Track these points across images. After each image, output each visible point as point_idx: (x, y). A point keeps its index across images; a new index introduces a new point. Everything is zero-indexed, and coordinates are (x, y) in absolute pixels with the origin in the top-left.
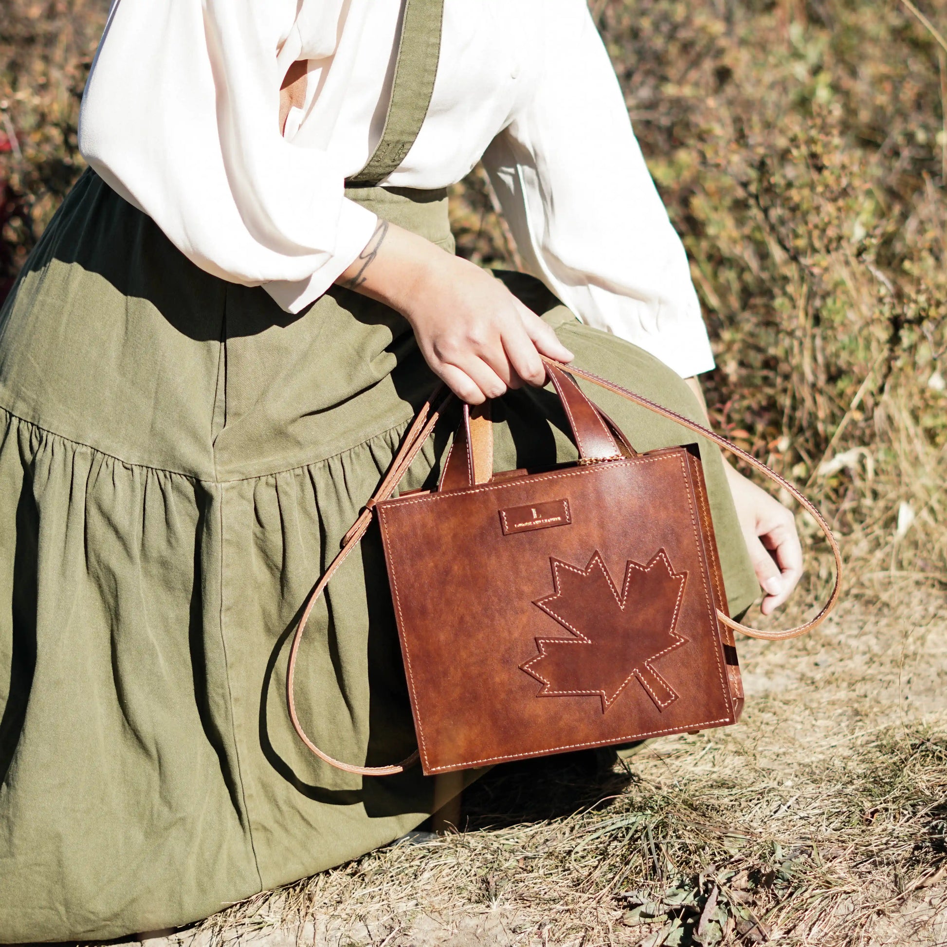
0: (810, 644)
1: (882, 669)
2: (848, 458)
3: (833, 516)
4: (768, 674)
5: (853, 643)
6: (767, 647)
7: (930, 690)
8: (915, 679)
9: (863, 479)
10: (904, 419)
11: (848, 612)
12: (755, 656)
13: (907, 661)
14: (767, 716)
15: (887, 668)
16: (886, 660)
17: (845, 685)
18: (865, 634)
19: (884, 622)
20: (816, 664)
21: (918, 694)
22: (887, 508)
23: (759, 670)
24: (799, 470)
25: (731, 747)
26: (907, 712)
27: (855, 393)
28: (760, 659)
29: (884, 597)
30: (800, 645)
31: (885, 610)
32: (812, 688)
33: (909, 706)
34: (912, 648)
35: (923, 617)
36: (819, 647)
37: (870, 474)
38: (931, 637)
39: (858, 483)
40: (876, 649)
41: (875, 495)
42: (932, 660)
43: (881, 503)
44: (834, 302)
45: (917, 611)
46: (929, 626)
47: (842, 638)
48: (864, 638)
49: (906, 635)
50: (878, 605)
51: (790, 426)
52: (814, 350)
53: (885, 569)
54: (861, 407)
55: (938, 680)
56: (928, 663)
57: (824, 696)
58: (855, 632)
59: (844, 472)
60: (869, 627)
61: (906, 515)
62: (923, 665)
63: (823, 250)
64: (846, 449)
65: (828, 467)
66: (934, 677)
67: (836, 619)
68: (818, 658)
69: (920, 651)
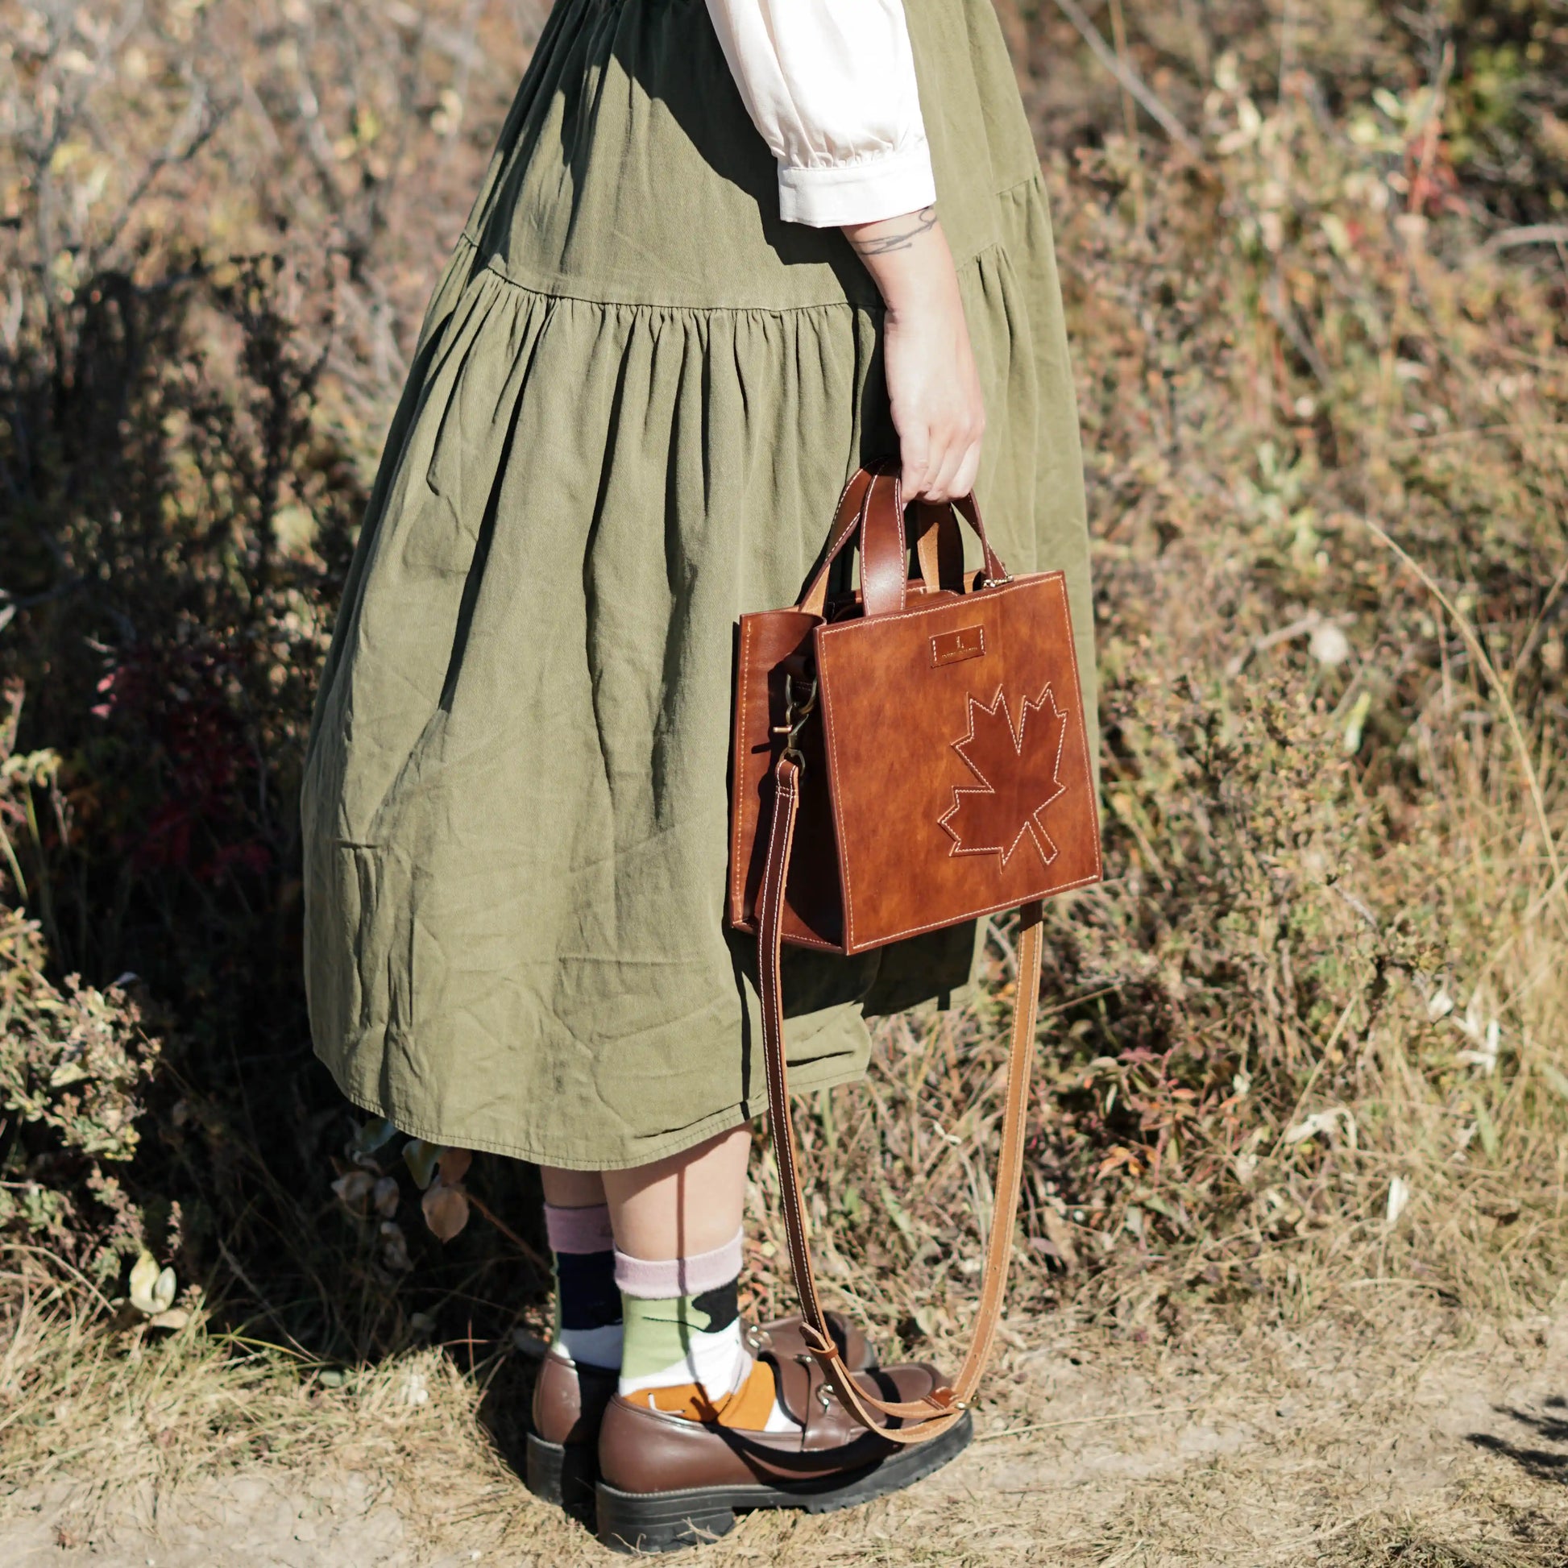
0: (1272, 1383)
1: (1363, 1425)
2: (1324, 1121)
3: (1305, 1198)
4: (1217, 1427)
5: (1326, 1381)
6: (1216, 1386)
7: (1419, 1460)
8: (1401, 1444)
9: (1344, 1144)
10: (1397, 1061)
11: (1321, 1335)
12: (1202, 1398)
13: (1395, 1414)
14: (1213, 1495)
15: (1368, 1424)
16: (1367, 1410)
17: (1313, 1447)
18: (1342, 1370)
19: (1367, 1351)
20: (1279, 1414)
21: (1404, 1464)
22: (1372, 1186)
23: (1205, 1422)
24: (1260, 1134)
25: (1168, 1542)
26: (1389, 1494)
27: (1334, 1025)
28: (1206, 1405)
29: (1368, 1315)
30: (1258, 1382)
31: (1369, 1333)
32: (1273, 1450)
33: (1392, 1484)
34: (1400, 1393)
35: (1417, 1345)
36: (1283, 1388)
37: (1352, 1140)
38: (1425, 1377)
39: (1338, 1149)
40: (1356, 1394)
41: (1360, 1165)
42: (1424, 1414)
43: (1369, 1176)
44: (1305, 910)
45: (1409, 1336)
46: (1424, 1361)
47: (1311, 1374)
48: (1340, 1376)
49: (1392, 1373)
50: (1360, 1326)
51: (1250, 1069)
52: (1280, 971)
53: (1370, 1273)
54: (1343, 1046)
55: (1429, 1444)
56: (1419, 1418)
57: (1288, 1464)
58: (1329, 1366)
59: (1319, 1137)
60: (1347, 1360)
61: (1398, 1194)
62: (1413, 1422)
63: (1289, 844)
64: (1321, 1106)
65: (1298, 1132)
66: (1425, 1440)
67: (1306, 1346)
68: (1282, 1405)
69: (1410, 1401)
